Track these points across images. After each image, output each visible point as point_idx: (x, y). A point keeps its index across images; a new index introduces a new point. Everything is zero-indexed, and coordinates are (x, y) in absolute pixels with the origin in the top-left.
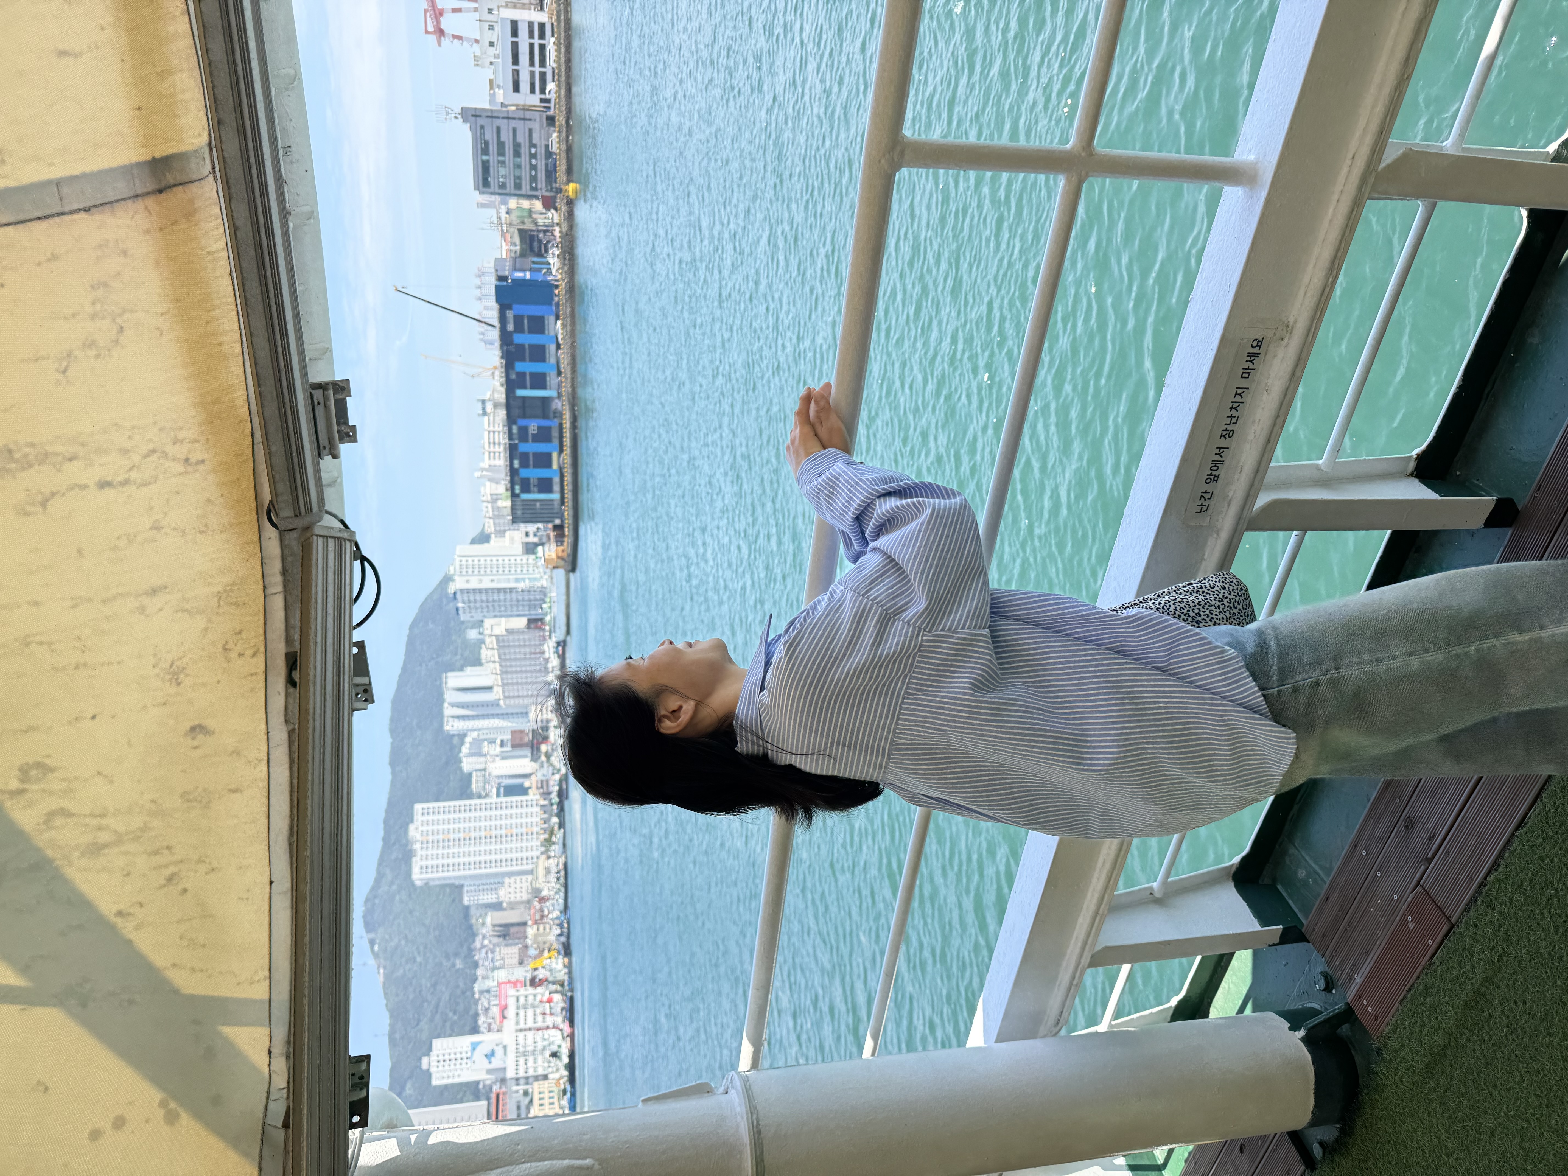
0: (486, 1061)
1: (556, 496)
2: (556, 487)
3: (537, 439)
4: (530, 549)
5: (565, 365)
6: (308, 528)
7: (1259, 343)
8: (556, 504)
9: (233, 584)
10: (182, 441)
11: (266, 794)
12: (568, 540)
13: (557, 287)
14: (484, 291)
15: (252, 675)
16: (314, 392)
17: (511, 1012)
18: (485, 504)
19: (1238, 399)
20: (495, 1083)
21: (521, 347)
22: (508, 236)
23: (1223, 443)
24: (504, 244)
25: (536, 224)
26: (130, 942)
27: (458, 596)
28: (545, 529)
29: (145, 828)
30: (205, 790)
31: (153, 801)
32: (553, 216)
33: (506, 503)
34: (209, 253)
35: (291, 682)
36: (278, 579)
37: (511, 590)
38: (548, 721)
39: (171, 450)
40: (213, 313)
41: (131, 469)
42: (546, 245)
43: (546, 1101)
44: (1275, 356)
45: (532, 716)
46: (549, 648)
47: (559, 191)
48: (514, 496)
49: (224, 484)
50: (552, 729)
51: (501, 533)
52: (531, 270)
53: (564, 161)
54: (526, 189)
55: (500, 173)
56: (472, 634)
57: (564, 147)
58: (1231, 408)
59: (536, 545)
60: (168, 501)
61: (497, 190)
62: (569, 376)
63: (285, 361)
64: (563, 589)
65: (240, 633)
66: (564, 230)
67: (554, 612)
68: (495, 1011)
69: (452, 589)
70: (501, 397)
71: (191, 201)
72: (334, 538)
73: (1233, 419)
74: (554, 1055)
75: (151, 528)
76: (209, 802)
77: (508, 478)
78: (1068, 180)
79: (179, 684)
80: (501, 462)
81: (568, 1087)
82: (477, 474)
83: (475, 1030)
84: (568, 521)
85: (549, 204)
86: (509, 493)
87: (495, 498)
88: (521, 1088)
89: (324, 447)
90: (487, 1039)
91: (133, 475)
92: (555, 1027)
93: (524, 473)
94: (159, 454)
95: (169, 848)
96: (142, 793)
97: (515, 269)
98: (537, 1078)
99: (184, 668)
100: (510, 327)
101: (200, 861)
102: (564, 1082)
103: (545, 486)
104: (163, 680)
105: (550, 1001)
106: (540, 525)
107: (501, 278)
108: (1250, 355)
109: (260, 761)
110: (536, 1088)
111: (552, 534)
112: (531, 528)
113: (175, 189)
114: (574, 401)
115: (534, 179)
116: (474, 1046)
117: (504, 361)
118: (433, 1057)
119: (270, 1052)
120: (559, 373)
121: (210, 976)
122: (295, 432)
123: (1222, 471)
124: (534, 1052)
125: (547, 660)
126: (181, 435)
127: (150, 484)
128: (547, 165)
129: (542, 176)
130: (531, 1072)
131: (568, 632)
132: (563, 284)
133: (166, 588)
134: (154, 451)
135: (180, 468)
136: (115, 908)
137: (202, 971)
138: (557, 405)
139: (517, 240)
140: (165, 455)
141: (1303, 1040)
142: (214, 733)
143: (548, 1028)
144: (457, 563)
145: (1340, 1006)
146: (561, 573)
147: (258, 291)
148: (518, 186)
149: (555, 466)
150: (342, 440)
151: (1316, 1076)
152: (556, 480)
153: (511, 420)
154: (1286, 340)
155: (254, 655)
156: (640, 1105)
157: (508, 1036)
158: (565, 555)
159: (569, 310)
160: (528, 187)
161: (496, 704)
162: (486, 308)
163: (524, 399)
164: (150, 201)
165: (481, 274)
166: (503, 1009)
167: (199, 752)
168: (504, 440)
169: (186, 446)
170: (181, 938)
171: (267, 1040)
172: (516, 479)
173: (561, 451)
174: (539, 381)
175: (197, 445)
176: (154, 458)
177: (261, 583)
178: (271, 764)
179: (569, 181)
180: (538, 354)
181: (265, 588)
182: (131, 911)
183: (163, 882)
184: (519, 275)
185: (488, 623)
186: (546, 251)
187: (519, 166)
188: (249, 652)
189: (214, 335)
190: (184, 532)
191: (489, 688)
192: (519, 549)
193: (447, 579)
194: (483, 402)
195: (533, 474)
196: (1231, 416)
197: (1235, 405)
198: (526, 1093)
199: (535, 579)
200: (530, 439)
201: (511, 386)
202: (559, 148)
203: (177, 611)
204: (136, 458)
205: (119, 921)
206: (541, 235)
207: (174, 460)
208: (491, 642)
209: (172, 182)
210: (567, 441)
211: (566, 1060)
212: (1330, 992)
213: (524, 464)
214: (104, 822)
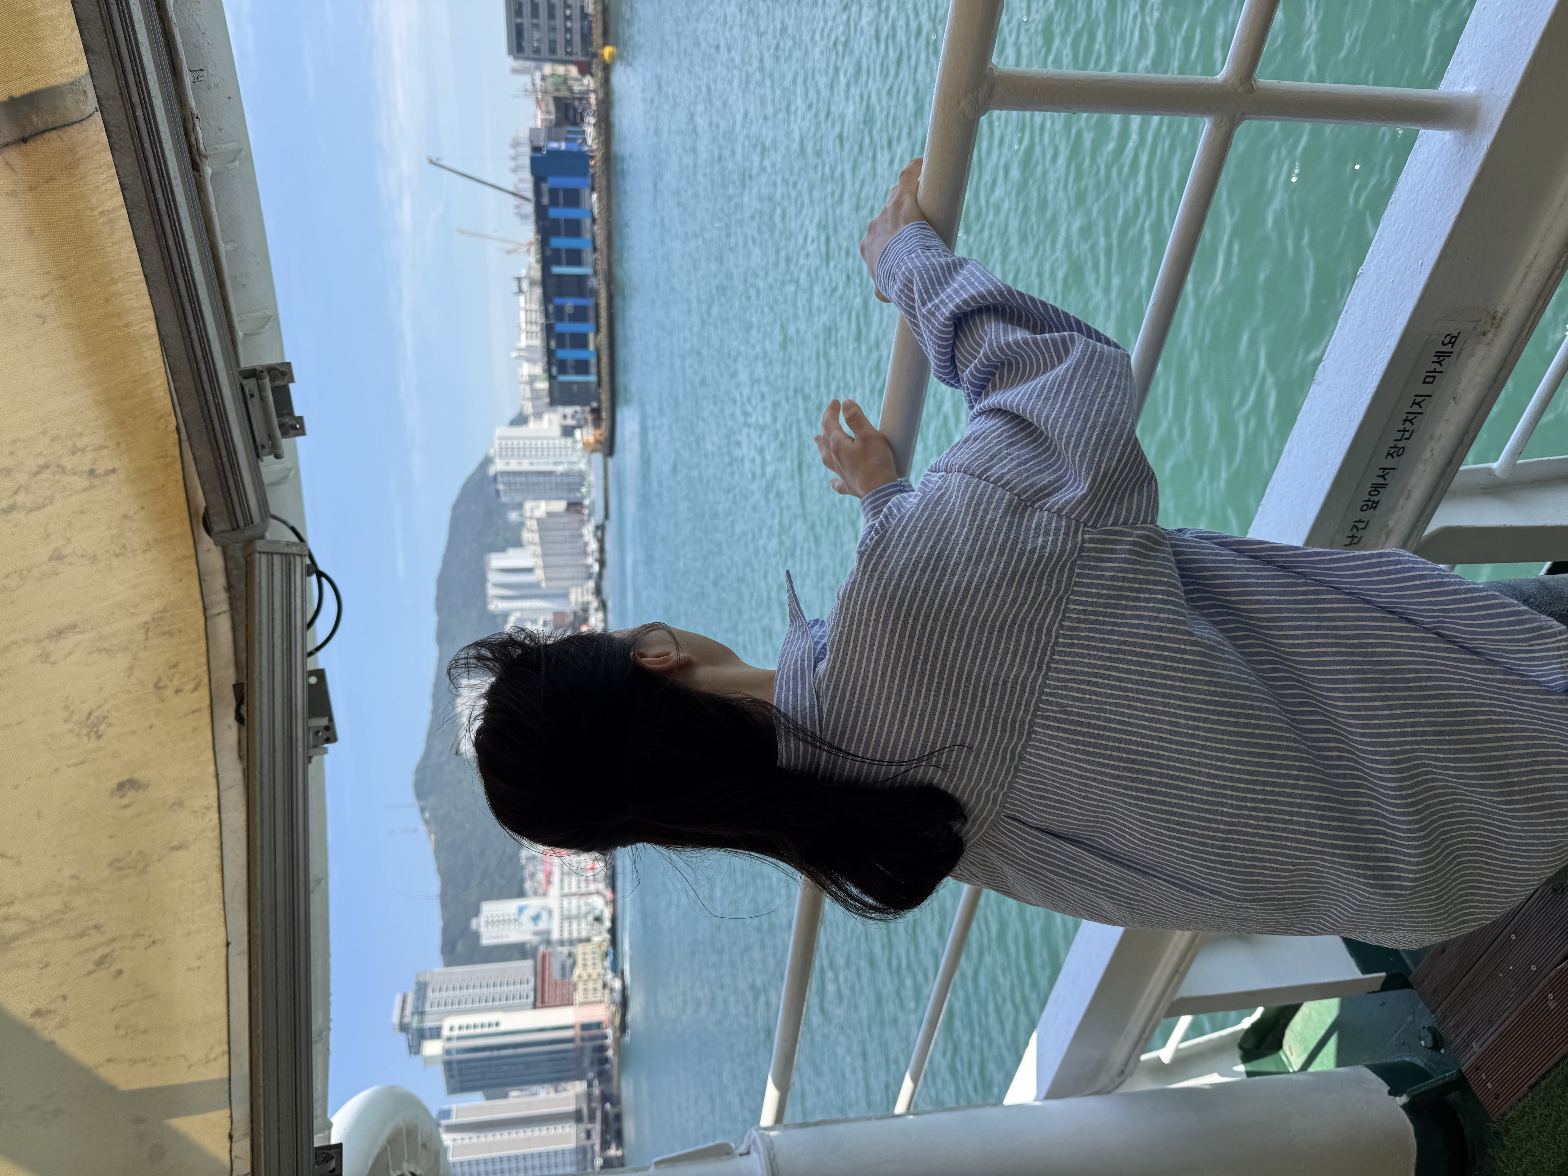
0: (532, 923)
1: (592, 378)
2: (593, 369)
3: (574, 318)
4: (568, 432)
5: (600, 241)
6: (249, 543)
7: (1453, 339)
8: (593, 387)
9: (164, 610)
10: (83, 450)
11: (217, 845)
12: (605, 425)
13: (592, 157)
14: (519, 162)
15: (194, 712)
16: (245, 382)
17: (556, 878)
18: (523, 386)
19: (1416, 409)
20: (540, 943)
21: (556, 221)
22: (543, 104)
23: (1389, 463)
24: (539, 113)
25: (570, 90)
26: (52, 1043)
27: (499, 478)
28: (583, 412)
29: (67, 907)
30: (140, 852)
31: (74, 877)
32: (589, 82)
33: (543, 385)
34: (102, 213)
35: (239, 718)
36: (223, 596)
37: (550, 473)
38: (588, 603)
39: (69, 462)
40: (112, 289)
41: (16, 493)
42: (581, 114)
43: (590, 962)
44: (1472, 355)
45: (573, 597)
46: (588, 532)
47: (595, 55)
48: (551, 378)
49: (145, 494)
50: (592, 611)
51: (538, 415)
52: (567, 140)
53: (600, 24)
54: (561, 53)
55: (535, 37)
56: (513, 516)
57: (600, 8)
58: (1405, 421)
59: (573, 428)
60: (70, 523)
61: (532, 55)
62: (605, 252)
63: (203, 349)
64: (601, 473)
65: (175, 666)
66: (601, 96)
67: (592, 495)
68: (541, 876)
69: (492, 470)
70: (537, 274)
71: (72, 150)
72: (281, 554)
73: (1406, 434)
74: (598, 919)
75: (50, 559)
76: (147, 865)
77: (545, 360)
78: (1216, 126)
79: (99, 737)
80: (537, 342)
81: (611, 950)
82: (514, 354)
83: (521, 894)
84: (605, 405)
85: (585, 69)
86: (546, 375)
87: (532, 379)
88: (565, 950)
89: (263, 447)
90: (533, 904)
91: (20, 498)
92: (598, 893)
93: (562, 354)
94: (54, 469)
95: (96, 927)
96: (60, 870)
97: (550, 138)
98: (580, 941)
99: (105, 718)
100: (545, 200)
101: (137, 935)
102: (606, 946)
103: (582, 367)
104: (78, 735)
105: (593, 869)
106: (578, 408)
107: (536, 149)
108: (1439, 354)
109: (208, 808)
110: (579, 950)
111: (590, 417)
112: (569, 410)
113: (47, 135)
114: (610, 279)
115: (569, 43)
116: (521, 910)
117: (539, 237)
118: (482, 919)
119: (231, 1137)
120: (595, 249)
121: (154, 1065)
122: (224, 433)
123: (1383, 497)
124: (578, 917)
125: (586, 544)
126: (81, 443)
127: (44, 506)
128: (582, 28)
129: (577, 39)
130: (575, 935)
131: (607, 516)
132: (599, 155)
133: (75, 627)
134: (46, 466)
135: (82, 482)
136: (31, 1008)
137: (144, 1061)
138: (593, 282)
139: (552, 107)
140: (63, 470)
141: (1405, 1107)
142: (148, 786)
143: (590, 894)
144: (497, 446)
145: (1450, 1074)
146: (598, 457)
147: (161, 266)
148: (553, 51)
149: (592, 347)
150: (285, 434)
151: (1418, 1150)
152: (593, 361)
153: (546, 299)
154: (1490, 336)
155: (196, 689)
156: (652, 1167)
157: (553, 900)
158: (602, 439)
159: (604, 183)
160: (563, 52)
161: (537, 585)
162: (521, 180)
163: (560, 277)
164: (12, 155)
165: (516, 144)
166: (549, 875)
167: (129, 812)
168: (540, 319)
169: (89, 456)
170: (117, 1027)
171: (227, 1122)
172: (553, 360)
173: (597, 331)
174: (575, 257)
175: (105, 451)
176: (45, 475)
177: (200, 604)
178: (223, 810)
179: (605, 44)
180: (574, 228)
181: (205, 609)
182: (52, 1007)
183: (91, 967)
184: (554, 145)
185: (528, 505)
186: (582, 120)
187: (553, 29)
188: (191, 686)
189: (119, 315)
190: (94, 557)
191: (529, 570)
192: (557, 431)
193: (488, 461)
194: (519, 279)
195: (569, 354)
196: (1404, 431)
197: (1411, 417)
198: (570, 955)
199: (574, 463)
200: (566, 317)
201: (548, 259)
202: (595, 9)
203: (91, 653)
204: (22, 478)
205: (37, 1022)
206: (576, 103)
207: (74, 474)
208: (532, 524)
209: (42, 127)
210: (603, 321)
211: (608, 924)
212: (1439, 1050)
213: (561, 345)
214: (12, 910)
